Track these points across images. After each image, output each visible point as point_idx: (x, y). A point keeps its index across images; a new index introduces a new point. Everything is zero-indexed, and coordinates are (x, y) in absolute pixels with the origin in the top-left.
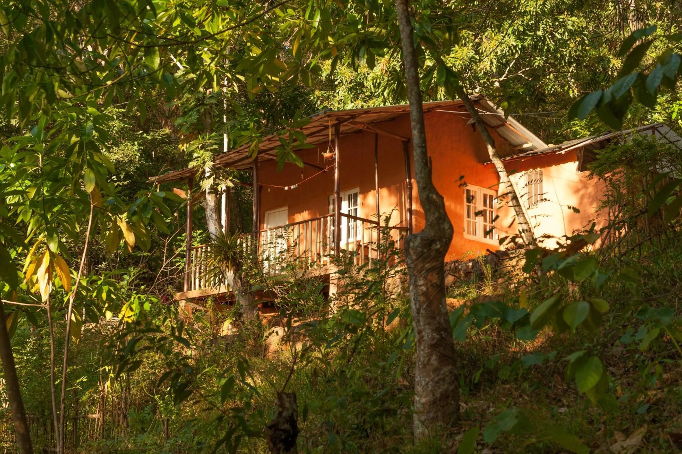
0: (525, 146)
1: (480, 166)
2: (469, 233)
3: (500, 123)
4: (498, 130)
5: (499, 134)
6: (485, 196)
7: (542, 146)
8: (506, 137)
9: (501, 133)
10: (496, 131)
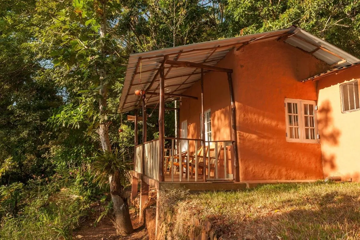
0: (339, 63)
1: (299, 84)
2: (291, 137)
3: (315, 48)
4: (314, 54)
5: (315, 57)
6: (305, 106)
7: (355, 60)
8: (322, 59)
9: (317, 56)
10: (313, 56)
